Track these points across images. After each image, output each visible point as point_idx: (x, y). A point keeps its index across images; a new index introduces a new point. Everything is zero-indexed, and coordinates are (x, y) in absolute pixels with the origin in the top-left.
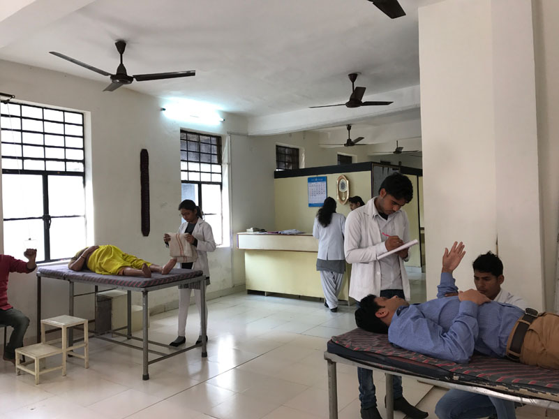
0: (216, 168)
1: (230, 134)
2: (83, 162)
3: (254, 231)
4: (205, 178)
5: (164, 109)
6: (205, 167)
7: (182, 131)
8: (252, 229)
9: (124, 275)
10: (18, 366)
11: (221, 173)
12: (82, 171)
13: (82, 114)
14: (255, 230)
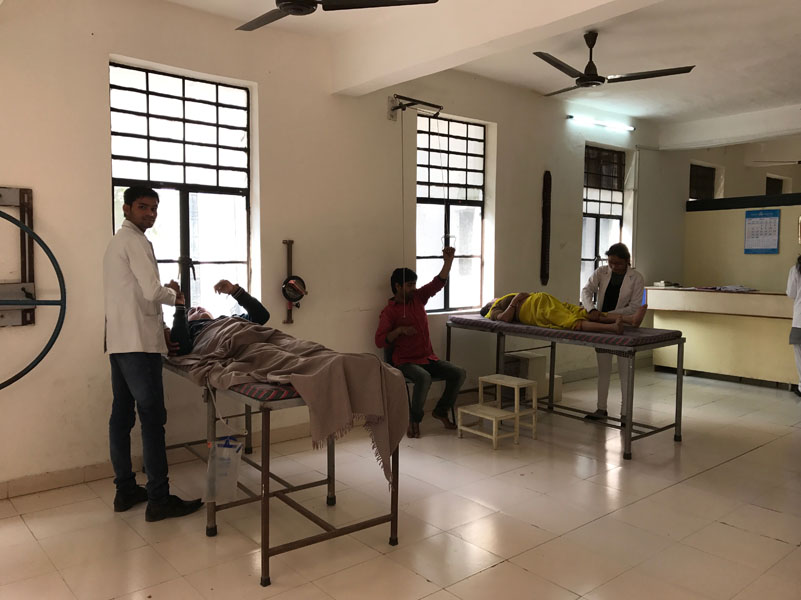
0: (617, 196)
1: (639, 148)
2: (482, 188)
3: (666, 286)
4: (605, 210)
5: (571, 117)
6: (606, 195)
7: (588, 147)
8: (662, 282)
9: (581, 330)
10: (460, 427)
11: (622, 204)
12: (481, 199)
13: (484, 126)
14: (668, 284)
